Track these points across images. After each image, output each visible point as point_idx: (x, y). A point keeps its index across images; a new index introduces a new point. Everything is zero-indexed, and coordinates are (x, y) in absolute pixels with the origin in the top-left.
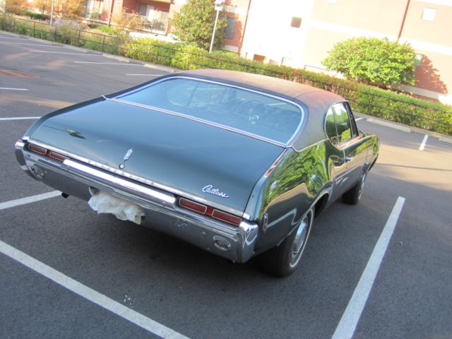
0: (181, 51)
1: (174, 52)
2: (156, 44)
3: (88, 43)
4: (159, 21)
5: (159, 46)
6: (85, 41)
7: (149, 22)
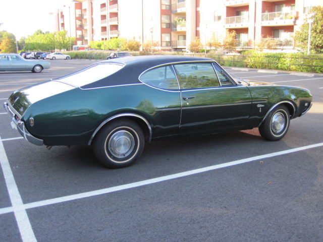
0: (284, 57)
1: (279, 58)
2: (267, 55)
3: (226, 62)
4: (289, 40)
5: (268, 57)
6: (224, 61)
7: (281, 42)
